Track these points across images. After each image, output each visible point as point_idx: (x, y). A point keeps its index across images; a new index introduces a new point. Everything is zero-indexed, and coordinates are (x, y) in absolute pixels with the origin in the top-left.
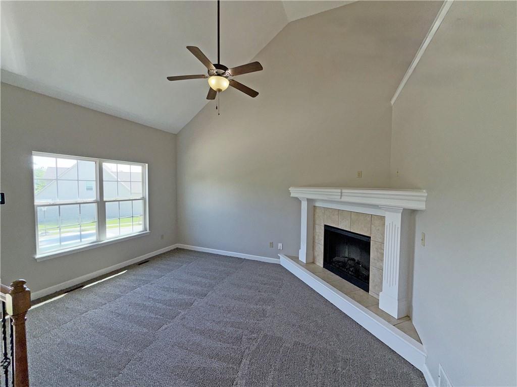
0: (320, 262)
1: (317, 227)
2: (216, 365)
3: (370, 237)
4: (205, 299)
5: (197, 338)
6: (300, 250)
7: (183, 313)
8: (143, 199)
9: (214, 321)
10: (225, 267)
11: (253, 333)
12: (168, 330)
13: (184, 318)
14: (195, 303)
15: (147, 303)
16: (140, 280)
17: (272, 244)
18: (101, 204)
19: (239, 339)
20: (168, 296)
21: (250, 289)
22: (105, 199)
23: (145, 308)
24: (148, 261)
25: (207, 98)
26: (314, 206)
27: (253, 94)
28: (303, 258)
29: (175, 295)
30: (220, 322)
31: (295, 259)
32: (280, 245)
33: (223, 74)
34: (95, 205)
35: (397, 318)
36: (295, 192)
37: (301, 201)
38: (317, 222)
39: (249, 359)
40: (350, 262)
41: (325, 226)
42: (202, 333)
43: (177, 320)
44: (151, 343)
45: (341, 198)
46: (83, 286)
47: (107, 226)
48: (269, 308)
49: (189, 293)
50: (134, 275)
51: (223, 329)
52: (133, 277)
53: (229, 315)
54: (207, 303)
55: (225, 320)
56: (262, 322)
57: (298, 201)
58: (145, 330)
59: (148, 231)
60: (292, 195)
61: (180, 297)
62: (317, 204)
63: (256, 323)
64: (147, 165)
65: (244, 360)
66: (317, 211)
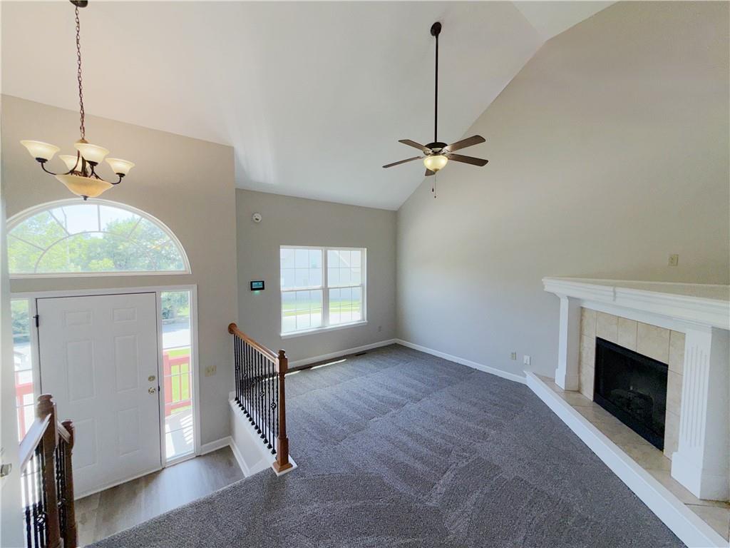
0: (589, 392)
1: (585, 338)
2: (418, 466)
3: (667, 366)
4: (418, 405)
5: (405, 438)
6: (557, 370)
7: (394, 411)
8: (362, 285)
9: (424, 427)
10: (447, 374)
11: (464, 450)
12: (379, 423)
13: (395, 417)
14: (407, 406)
15: (362, 395)
16: (357, 371)
17: (514, 355)
18: (326, 291)
19: (448, 452)
20: (382, 392)
21: (475, 405)
22: (329, 286)
23: (360, 398)
24: (365, 353)
25: (426, 175)
26: (582, 308)
27: (482, 163)
28: (560, 381)
29: (388, 393)
30: (430, 430)
31: (549, 381)
32: (526, 358)
33: (440, 151)
34: (321, 291)
35: (699, 497)
36: (551, 285)
37: (559, 299)
38: (586, 332)
39: (454, 473)
40: (638, 401)
41: (598, 339)
42: (410, 435)
43: (388, 416)
44: (363, 429)
45: (614, 300)
46: (311, 367)
47: (330, 309)
48: (493, 432)
49: (402, 394)
50: (352, 365)
51: (432, 437)
52: (351, 367)
53: (442, 426)
54: (419, 408)
55: (436, 430)
56: (479, 444)
57: (555, 298)
58: (359, 417)
59: (366, 321)
60: (547, 289)
61: (393, 395)
62: (585, 305)
63: (471, 443)
64: (366, 249)
65: (448, 473)
66: (586, 314)
